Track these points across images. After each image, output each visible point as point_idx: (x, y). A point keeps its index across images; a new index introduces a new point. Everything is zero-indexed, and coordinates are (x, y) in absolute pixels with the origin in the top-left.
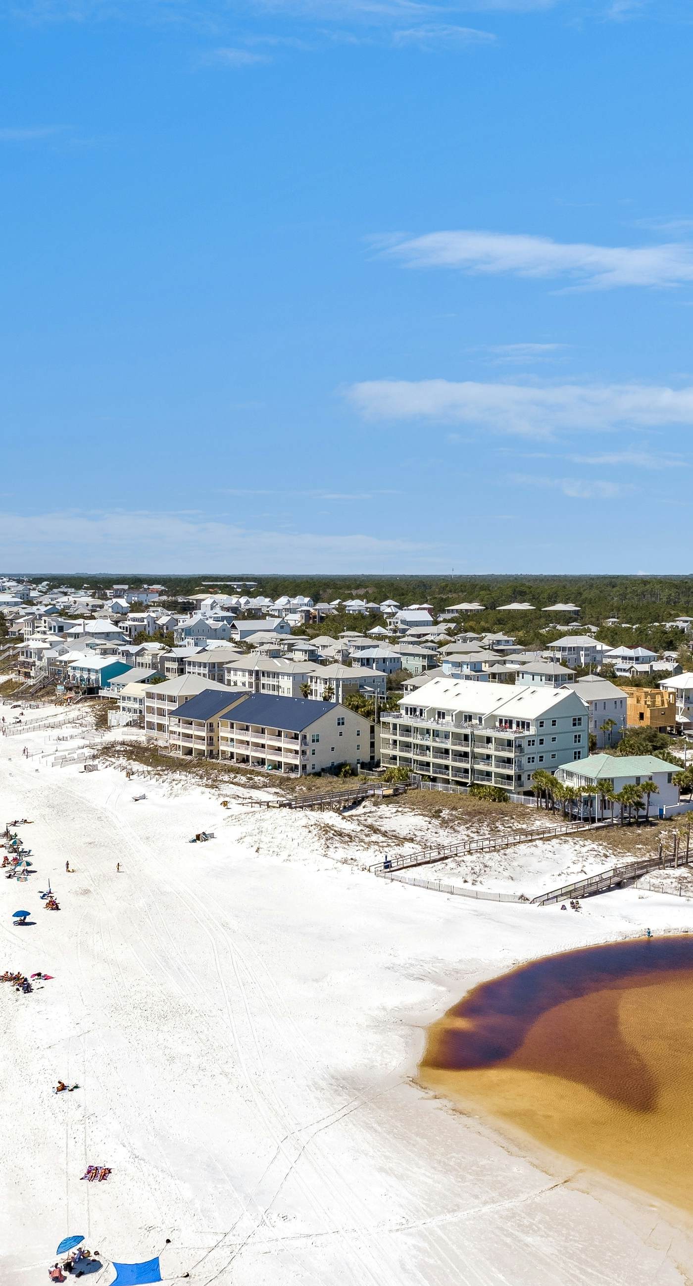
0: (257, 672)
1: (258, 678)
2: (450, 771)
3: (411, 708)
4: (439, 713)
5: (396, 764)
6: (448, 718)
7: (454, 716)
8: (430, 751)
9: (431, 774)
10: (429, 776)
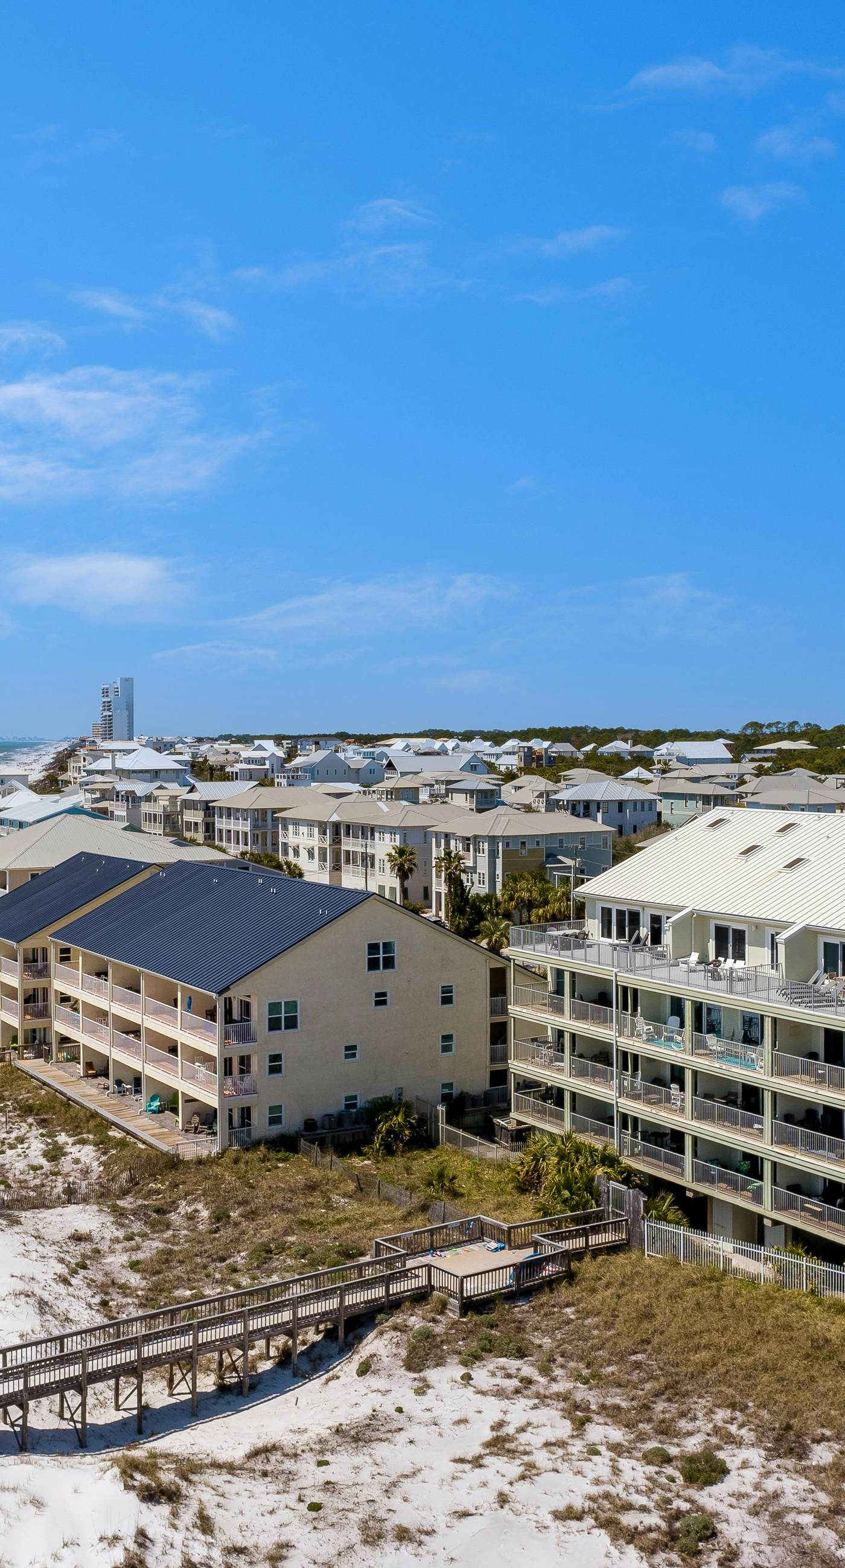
0: (336, 826)
1: (336, 841)
2: (767, 1184)
3: (620, 913)
4: (721, 933)
5: (560, 1117)
6: (757, 955)
7: (781, 949)
8: (682, 1089)
9: (687, 1180)
10: (678, 1191)
